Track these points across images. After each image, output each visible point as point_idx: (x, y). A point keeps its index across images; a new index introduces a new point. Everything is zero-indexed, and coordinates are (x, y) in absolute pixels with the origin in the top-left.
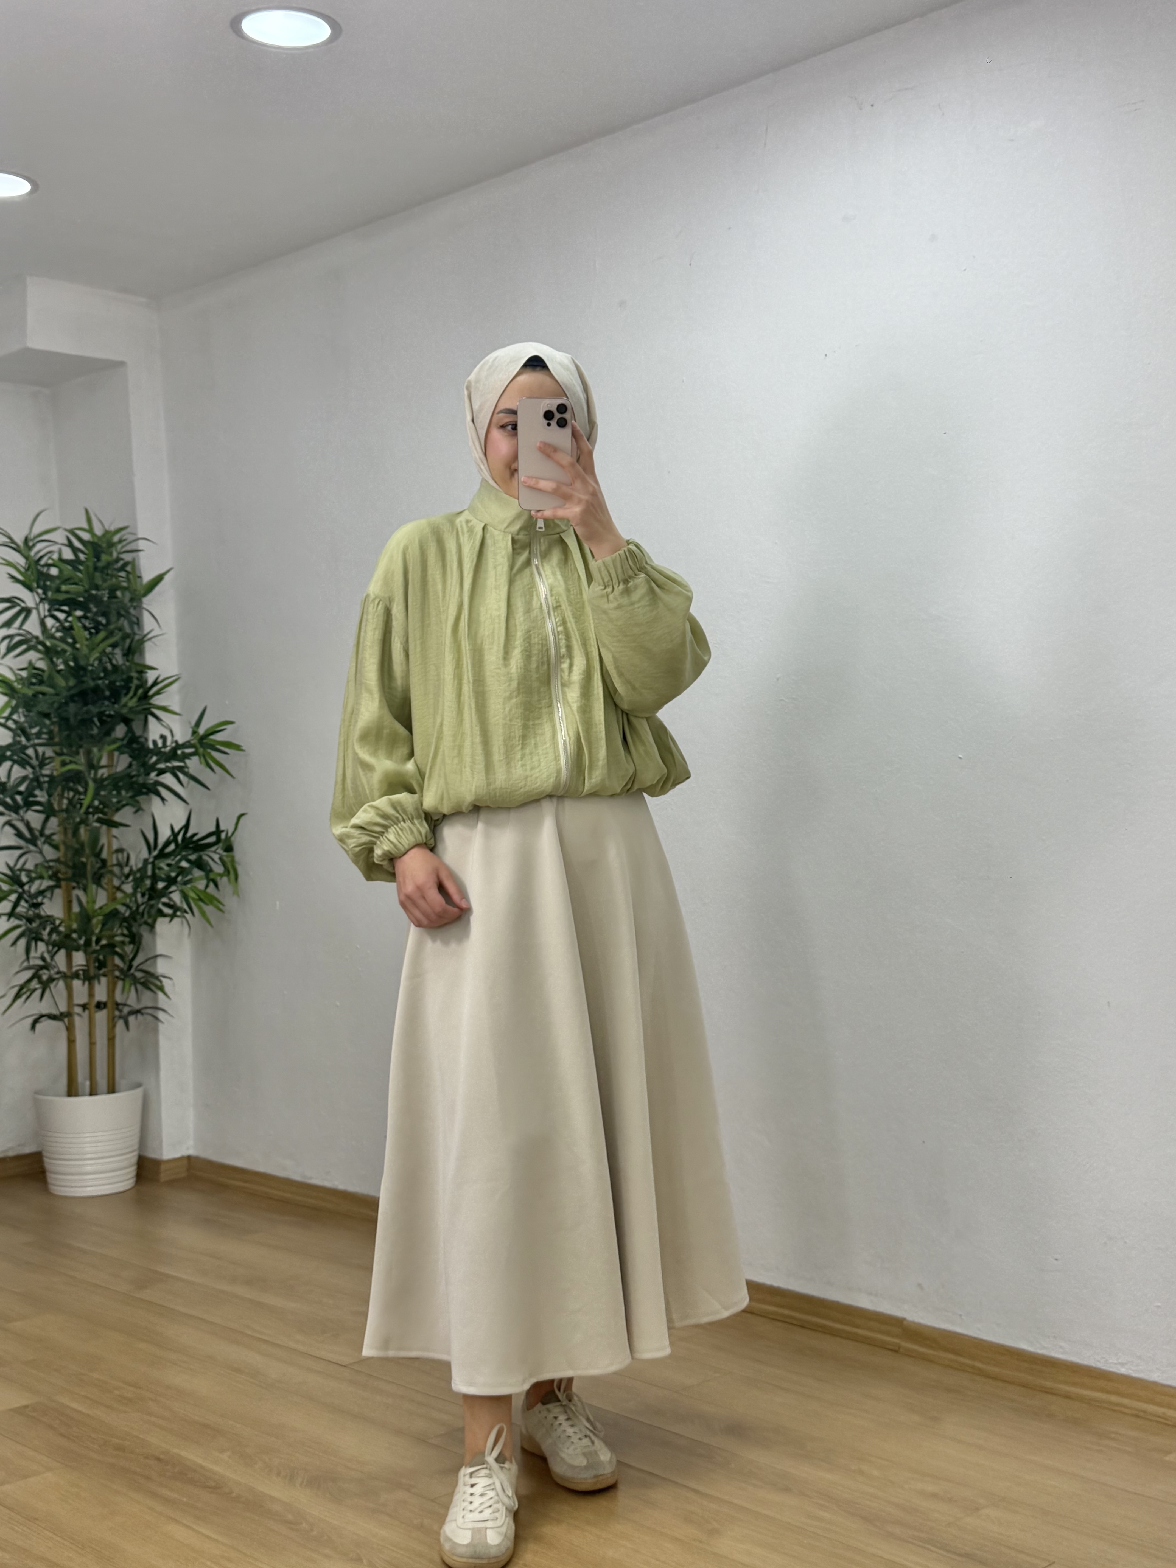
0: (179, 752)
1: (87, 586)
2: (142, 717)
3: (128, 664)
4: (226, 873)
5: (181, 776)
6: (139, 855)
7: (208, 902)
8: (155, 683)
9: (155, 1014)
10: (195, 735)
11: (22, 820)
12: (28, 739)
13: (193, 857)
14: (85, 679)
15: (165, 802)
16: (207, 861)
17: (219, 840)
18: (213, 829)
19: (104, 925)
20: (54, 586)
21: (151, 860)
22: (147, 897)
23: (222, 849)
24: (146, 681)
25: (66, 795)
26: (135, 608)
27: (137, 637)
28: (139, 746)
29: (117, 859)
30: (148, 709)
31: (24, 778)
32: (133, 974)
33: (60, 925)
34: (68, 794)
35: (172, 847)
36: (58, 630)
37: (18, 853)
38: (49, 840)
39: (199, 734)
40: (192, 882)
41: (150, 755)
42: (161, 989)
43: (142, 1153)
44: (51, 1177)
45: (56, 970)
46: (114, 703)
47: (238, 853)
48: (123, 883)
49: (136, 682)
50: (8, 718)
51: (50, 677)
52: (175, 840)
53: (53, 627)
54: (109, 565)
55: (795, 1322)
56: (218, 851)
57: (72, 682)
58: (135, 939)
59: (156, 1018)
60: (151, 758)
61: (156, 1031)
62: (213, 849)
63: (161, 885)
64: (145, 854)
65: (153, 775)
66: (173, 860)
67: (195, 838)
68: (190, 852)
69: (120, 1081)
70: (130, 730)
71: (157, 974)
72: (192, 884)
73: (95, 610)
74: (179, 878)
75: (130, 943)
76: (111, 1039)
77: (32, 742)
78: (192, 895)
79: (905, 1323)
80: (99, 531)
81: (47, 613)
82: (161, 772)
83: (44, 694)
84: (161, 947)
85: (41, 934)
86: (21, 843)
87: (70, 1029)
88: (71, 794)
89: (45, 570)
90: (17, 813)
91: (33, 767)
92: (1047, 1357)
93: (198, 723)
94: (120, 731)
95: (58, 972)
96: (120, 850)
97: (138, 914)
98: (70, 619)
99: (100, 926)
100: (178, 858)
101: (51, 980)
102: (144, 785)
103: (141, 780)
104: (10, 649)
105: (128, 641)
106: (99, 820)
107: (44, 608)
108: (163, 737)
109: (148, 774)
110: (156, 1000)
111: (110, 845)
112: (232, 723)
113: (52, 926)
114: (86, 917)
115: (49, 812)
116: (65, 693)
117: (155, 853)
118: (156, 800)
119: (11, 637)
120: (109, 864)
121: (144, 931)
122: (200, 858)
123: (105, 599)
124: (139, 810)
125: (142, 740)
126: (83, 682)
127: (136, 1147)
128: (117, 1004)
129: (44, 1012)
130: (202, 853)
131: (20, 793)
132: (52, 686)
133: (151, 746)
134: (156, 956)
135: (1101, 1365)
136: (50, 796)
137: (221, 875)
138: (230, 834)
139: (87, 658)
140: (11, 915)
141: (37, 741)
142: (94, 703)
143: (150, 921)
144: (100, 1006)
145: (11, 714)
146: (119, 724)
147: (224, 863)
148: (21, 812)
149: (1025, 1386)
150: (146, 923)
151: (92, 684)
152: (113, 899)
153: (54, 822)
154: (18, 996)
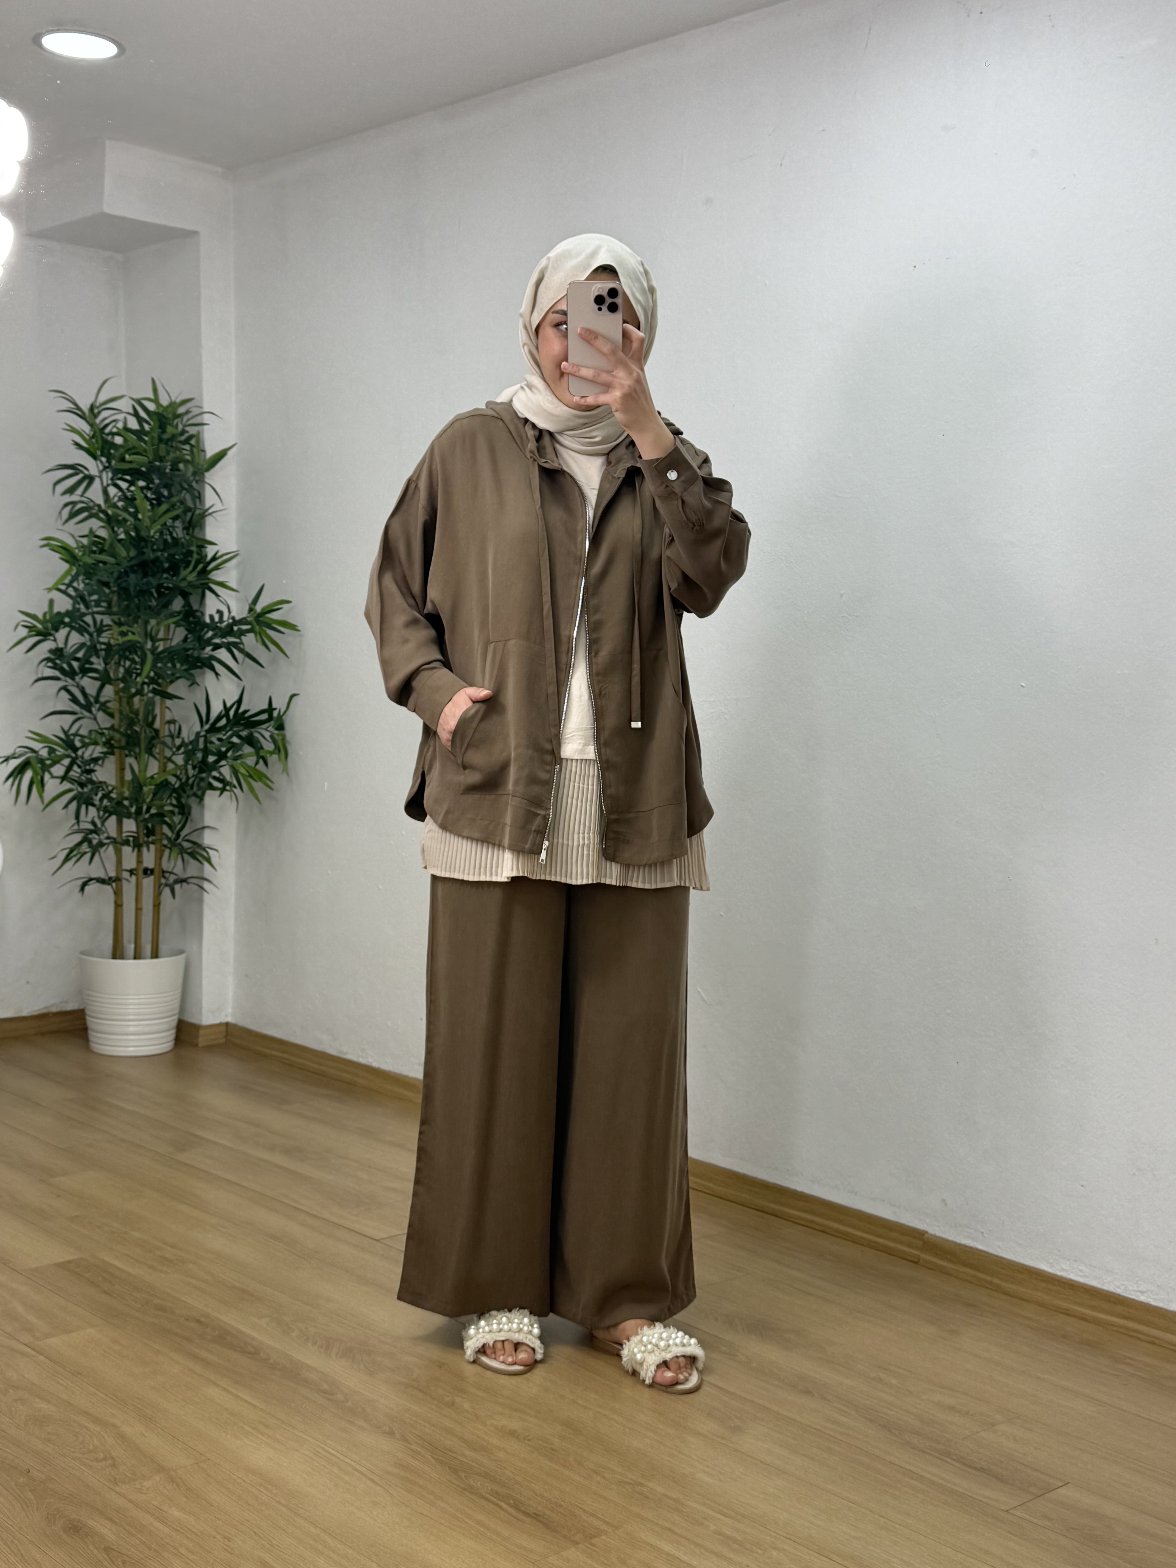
0: (235, 628)
1: (151, 457)
2: (200, 591)
3: (188, 537)
4: (277, 751)
5: (235, 651)
6: (191, 728)
7: (257, 779)
8: (214, 558)
9: (200, 884)
10: (252, 613)
11: (78, 686)
12: (87, 607)
13: (244, 733)
14: (145, 550)
15: (219, 677)
16: (257, 738)
17: (271, 718)
18: (266, 706)
19: (155, 794)
20: (118, 454)
21: (203, 733)
22: (197, 770)
23: (273, 727)
24: (206, 556)
25: (122, 663)
26: (197, 482)
27: (198, 512)
28: (196, 620)
29: (170, 731)
30: (207, 584)
31: (82, 645)
32: (180, 844)
33: (111, 792)
34: (125, 663)
35: (224, 721)
36: (120, 499)
37: (71, 718)
38: (103, 708)
39: (256, 611)
40: (242, 758)
41: (206, 630)
42: (209, 860)
43: (182, 1018)
44: (93, 1036)
45: (106, 835)
46: (173, 576)
47: (288, 732)
48: (174, 754)
49: (195, 556)
50: (69, 585)
51: (111, 546)
52: (227, 715)
53: (115, 496)
54: (174, 437)
55: (817, 1227)
56: (269, 729)
57: (133, 553)
58: (184, 811)
59: (202, 888)
60: (207, 632)
61: (201, 901)
62: (265, 726)
63: (211, 759)
64: (197, 727)
65: (208, 649)
66: (224, 735)
67: (247, 715)
68: (241, 728)
69: (163, 948)
70: (188, 604)
71: (204, 846)
72: (242, 760)
73: (157, 481)
74: (230, 754)
75: (179, 813)
76: (157, 906)
77: (90, 610)
78: (242, 770)
79: (926, 1235)
80: (164, 401)
81: (110, 482)
82: (217, 647)
83: (104, 563)
84: (209, 819)
85: (92, 799)
86: (77, 708)
87: (118, 893)
88: (128, 663)
89: (109, 438)
90: (73, 679)
91: (91, 635)
92: (1066, 1279)
93: (255, 601)
94: (178, 604)
95: (108, 838)
96: (172, 722)
97: (188, 785)
98: (132, 488)
99: (151, 795)
100: (230, 733)
101: (101, 844)
102: (199, 659)
103: (196, 654)
104: (72, 515)
105: (189, 514)
106: (154, 691)
107: (107, 477)
108: (220, 612)
109: (204, 649)
110: (202, 870)
111: (163, 715)
112: (289, 602)
113: (104, 792)
114: (137, 785)
115: (105, 679)
116: (125, 564)
117: (207, 727)
118: (209, 675)
119: (74, 503)
120: (161, 735)
121: (193, 802)
122: (251, 734)
123: (168, 471)
124: (193, 683)
125: (199, 614)
126: (143, 553)
127: (177, 1011)
128: (163, 872)
129: (93, 876)
130: (252, 730)
131: (77, 659)
132: (113, 556)
133: (208, 620)
134: (204, 828)
135: (1120, 1291)
136: (106, 664)
137: (271, 753)
138: (282, 713)
139: (148, 529)
140: (64, 778)
141: (95, 609)
142: (153, 575)
143: (199, 793)
144: (147, 872)
145: (72, 582)
146: (176, 597)
147: (274, 741)
148: (77, 678)
149: (1041, 1305)
150: (195, 795)
151: (152, 556)
152: (163, 769)
153: (109, 691)
154: (67, 859)
